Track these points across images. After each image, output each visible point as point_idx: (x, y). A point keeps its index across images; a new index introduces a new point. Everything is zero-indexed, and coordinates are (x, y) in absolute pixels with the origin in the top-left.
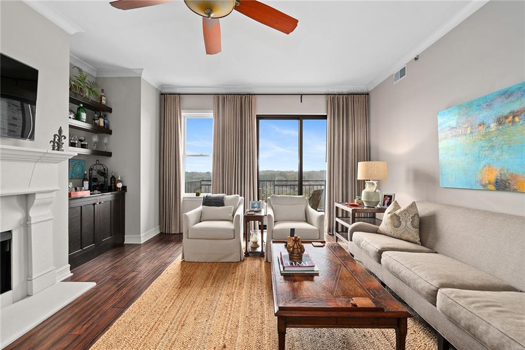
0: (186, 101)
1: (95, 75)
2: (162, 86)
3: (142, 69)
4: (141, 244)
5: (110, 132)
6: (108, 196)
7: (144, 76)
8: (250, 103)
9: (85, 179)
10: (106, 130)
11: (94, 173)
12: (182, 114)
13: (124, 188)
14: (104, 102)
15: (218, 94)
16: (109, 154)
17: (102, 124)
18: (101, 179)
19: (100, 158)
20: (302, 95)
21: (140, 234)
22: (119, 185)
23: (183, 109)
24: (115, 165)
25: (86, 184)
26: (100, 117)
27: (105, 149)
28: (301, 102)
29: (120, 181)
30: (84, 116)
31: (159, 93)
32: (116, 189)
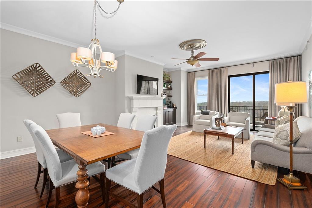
0: (197, 74)
1: (168, 71)
2: (188, 70)
3: (181, 67)
4: (181, 127)
5: (172, 89)
6: (171, 110)
7: (182, 69)
8: (224, 71)
9: (166, 104)
10: (171, 89)
11: (168, 102)
12: (196, 79)
13: (176, 107)
14: (170, 80)
15: (210, 69)
16: (172, 96)
17: (170, 87)
18: (170, 104)
19: (169, 98)
20: (253, 63)
21: (181, 123)
22: (175, 106)
23: (196, 77)
24: (173, 100)
25: (166, 105)
26: (169, 85)
27: (170, 95)
28: (253, 66)
29: (175, 105)
30: (165, 85)
31: (187, 72)
32: (174, 107)
